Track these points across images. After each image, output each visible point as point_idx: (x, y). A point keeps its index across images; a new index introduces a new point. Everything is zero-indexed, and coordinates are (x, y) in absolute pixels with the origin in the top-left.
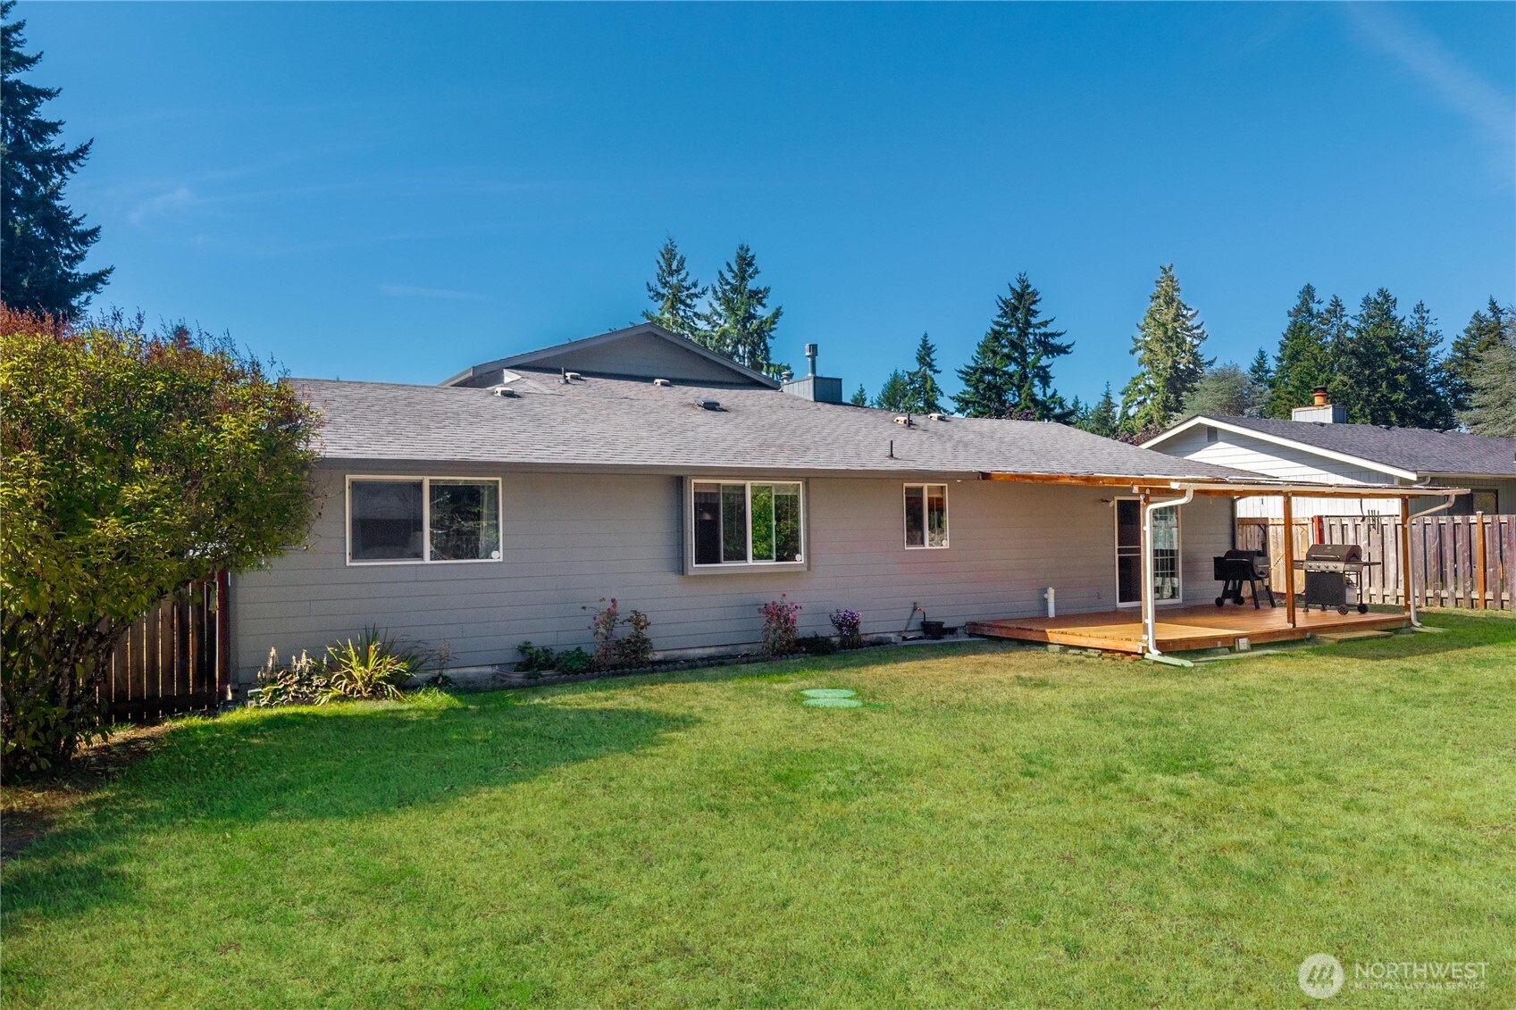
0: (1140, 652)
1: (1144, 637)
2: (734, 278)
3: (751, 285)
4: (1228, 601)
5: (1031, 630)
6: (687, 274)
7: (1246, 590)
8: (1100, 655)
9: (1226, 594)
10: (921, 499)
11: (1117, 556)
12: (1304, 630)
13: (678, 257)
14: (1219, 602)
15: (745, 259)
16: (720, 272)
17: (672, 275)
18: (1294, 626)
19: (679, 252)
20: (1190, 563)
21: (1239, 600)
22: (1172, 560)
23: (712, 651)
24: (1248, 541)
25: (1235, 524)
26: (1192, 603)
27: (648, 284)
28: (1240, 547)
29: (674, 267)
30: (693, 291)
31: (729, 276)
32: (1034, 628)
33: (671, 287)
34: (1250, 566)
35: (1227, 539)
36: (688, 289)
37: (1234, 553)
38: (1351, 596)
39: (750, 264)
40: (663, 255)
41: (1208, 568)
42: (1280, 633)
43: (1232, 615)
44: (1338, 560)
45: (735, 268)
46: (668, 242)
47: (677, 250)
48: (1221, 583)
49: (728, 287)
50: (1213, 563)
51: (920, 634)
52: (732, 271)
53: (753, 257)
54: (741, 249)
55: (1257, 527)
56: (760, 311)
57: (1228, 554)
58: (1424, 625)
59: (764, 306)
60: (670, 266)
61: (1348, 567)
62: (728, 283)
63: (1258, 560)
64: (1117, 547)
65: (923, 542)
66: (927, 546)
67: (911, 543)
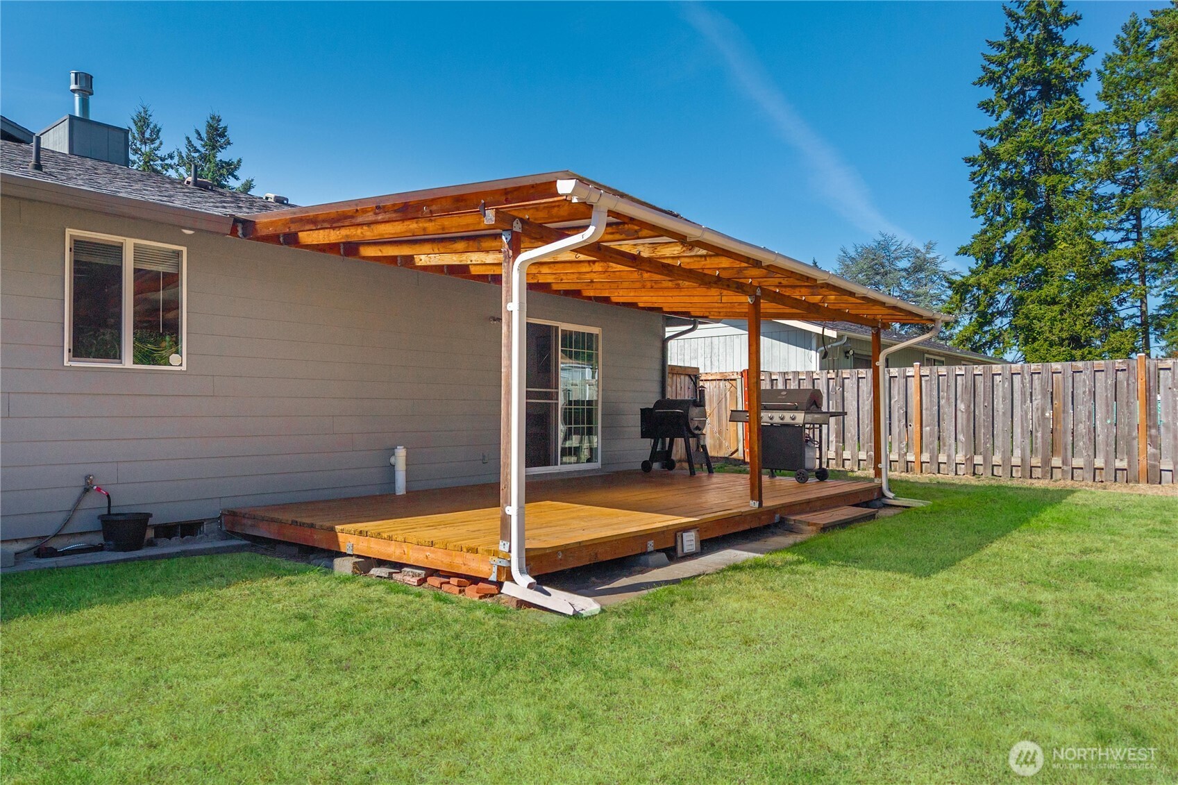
0: (493, 578)
1: (503, 547)
2: (204, 146)
3: (222, 156)
4: (656, 466)
5: (312, 526)
6: (161, 144)
7: (679, 449)
8: (422, 582)
9: (654, 456)
10: (117, 271)
12: (772, 511)
13: (152, 126)
14: (646, 466)
15: (217, 130)
16: (188, 138)
17: (145, 143)
18: (760, 505)
19: (153, 120)
20: (612, 414)
21: (669, 464)
22: (590, 412)
24: (679, 390)
25: (666, 372)
26: (615, 468)
28: (668, 396)
29: (147, 135)
30: (168, 161)
31: (198, 144)
32: (318, 523)
33: (142, 154)
34: (685, 418)
35: (656, 388)
36: (163, 159)
37: (663, 403)
38: (812, 459)
39: (222, 135)
40: (135, 122)
41: (634, 423)
42: (742, 517)
43: (662, 484)
44: (796, 409)
45: (204, 135)
46: (142, 110)
47: (151, 119)
48: (648, 442)
49: (196, 155)
50: (639, 417)
51: (98, 539)
52: (201, 139)
53: (225, 128)
54: (213, 118)
55: (687, 378)
56: (232, 182)
57: (658, 404)
58: (898, 496)
59: (237, 179)
60: (143, 134)
61: (810, 417)
62: (197, 151)
63: (694, 412)
65: (117, 356)
66: (128, 361)
67: (77, 352)
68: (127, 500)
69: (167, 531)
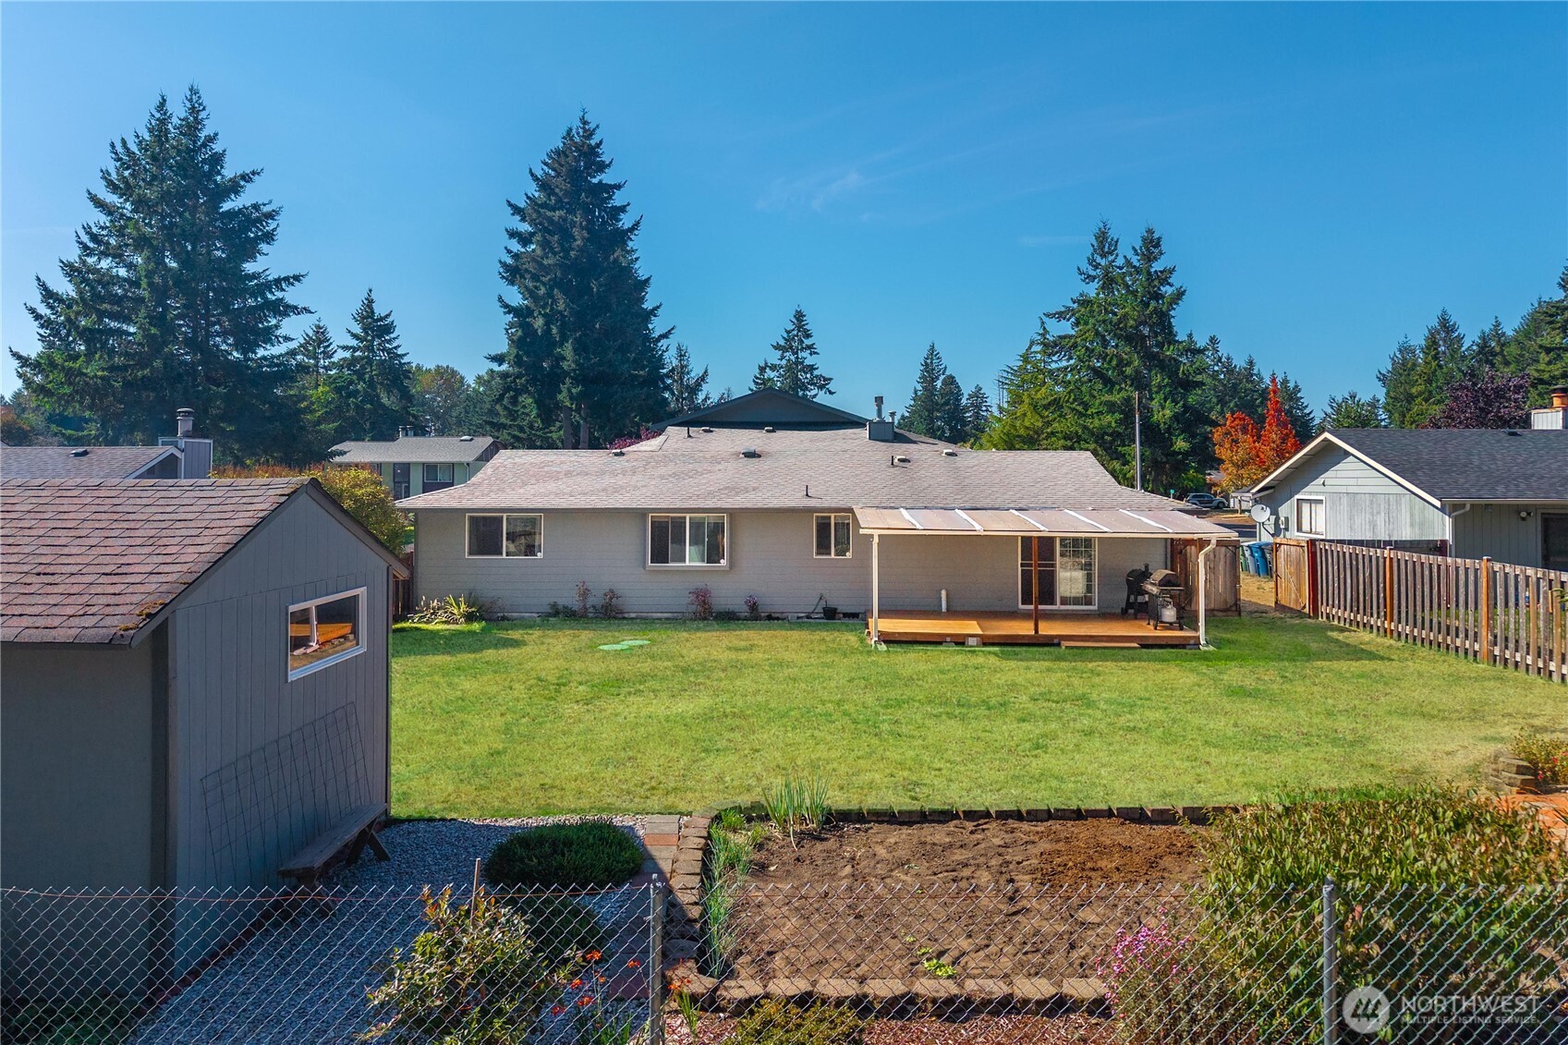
4: (1131, 611)
9: (1129, 605)
10: (830, 524)
11: (1020, 569)
12: (1050, 637)
15: (1151, 242)
22: (1090, 574)
23: (666, 615)
27: (1079, 269)
42: (1020, 637)
51: (824, 614)
64: (1020, 562)
65: (830, 554)
66: (833, 556)
67: (818, 554)
68: (832, 604)
69: (846, 615)
